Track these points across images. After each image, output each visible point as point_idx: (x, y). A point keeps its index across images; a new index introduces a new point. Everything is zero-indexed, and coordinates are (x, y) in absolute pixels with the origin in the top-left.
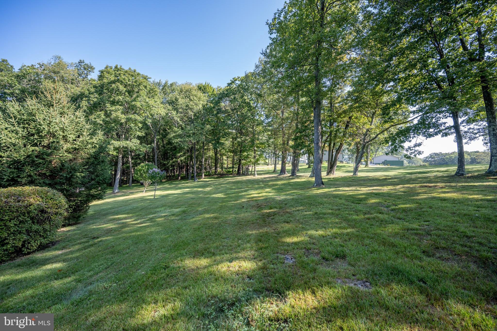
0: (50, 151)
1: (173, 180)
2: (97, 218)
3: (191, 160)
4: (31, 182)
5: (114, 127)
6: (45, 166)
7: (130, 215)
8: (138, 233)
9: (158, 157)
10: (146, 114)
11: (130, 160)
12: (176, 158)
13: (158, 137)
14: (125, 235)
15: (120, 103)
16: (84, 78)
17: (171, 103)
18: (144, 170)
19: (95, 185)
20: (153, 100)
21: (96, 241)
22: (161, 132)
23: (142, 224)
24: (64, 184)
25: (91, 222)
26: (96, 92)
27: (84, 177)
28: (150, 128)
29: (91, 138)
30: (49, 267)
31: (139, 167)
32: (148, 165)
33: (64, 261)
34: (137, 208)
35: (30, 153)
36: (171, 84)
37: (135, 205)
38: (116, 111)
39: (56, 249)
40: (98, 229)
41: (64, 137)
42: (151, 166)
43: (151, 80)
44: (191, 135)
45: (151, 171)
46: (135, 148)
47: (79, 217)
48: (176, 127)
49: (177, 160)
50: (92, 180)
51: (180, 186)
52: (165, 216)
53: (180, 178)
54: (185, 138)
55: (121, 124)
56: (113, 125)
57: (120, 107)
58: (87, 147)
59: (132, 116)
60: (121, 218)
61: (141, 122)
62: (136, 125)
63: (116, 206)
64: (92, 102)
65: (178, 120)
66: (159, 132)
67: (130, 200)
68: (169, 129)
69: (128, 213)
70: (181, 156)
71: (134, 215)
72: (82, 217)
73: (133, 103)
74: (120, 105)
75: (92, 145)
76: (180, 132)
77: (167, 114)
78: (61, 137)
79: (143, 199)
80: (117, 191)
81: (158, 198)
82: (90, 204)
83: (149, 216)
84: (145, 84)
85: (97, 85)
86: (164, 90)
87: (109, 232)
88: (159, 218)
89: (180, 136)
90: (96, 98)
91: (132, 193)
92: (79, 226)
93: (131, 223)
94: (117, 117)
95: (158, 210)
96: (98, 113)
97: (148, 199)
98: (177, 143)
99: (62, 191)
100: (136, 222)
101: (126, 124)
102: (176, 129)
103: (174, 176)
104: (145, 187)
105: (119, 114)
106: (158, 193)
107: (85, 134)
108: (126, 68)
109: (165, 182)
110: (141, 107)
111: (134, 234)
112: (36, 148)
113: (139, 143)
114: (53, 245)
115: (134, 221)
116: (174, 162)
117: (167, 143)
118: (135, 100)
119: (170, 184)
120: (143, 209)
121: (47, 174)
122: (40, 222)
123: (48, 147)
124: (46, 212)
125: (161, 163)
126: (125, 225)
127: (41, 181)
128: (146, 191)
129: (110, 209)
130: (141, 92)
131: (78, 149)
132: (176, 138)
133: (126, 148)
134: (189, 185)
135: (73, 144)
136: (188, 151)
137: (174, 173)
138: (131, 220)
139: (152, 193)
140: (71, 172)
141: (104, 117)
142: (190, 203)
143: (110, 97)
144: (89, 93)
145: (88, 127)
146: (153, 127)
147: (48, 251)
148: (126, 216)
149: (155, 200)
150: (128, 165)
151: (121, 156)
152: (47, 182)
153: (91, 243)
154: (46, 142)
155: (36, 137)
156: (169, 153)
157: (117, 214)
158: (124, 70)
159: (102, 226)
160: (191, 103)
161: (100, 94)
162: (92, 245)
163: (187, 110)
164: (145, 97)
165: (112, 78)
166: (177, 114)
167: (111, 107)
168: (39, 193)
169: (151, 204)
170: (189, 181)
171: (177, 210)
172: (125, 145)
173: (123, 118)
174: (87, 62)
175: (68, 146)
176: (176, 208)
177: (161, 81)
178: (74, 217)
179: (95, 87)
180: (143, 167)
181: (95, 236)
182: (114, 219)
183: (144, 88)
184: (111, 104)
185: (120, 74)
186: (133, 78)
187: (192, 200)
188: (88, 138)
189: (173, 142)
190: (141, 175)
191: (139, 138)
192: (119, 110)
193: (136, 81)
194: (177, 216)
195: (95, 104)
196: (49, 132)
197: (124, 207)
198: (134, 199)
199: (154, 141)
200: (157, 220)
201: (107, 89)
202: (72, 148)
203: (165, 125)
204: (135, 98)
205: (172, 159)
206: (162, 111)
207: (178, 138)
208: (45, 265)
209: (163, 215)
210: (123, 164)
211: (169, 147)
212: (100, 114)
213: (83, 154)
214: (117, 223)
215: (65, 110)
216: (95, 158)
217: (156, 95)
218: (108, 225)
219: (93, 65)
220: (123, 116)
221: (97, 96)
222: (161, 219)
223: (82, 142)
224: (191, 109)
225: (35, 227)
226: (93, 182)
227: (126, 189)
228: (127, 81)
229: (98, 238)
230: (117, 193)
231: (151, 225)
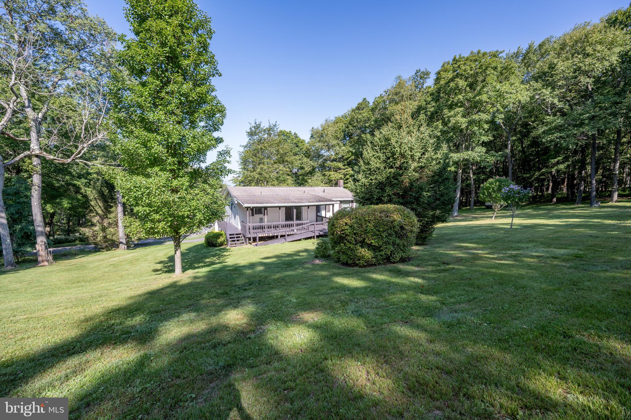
0: (401, 172)
1: (541, 202)
2: (441, 242)
3: (583, 167)
4: (390, 201)
5: (452, 137)
6: (399, 186)
7: (481, 246)
8: (500, 272)
9: (512, 169)
10: (495, 109)
11: (472, 176)
12: (547, 167)
13: (514, 138)
14: (481, 269)
15: (459, 104)
16: (420, 89)
17: (541, 77)
18: (493, 188)
19: (440, 205)
20: (508, 83)
21: (448, 267)
22: (519, 129)
23: (502, 260)
24: (413, 203)
25: (436, 245)
26: (433, 100)
27: (429, 197)
28: (501, 127)
29: (436, 153)
30: (412, 279)
31: (487, 184)
32: (500, 181)
33: (423, 278)
34: (487, 238)
35: (388, 175)
36: (540, 45)
37: (484, 234)
38: (455, 115)
39: (412, 265)
40: (447, 255)
41: (411, 156)
42: (505, 181)
43: (504, 55)
44: (587, 121)
45: (505, 190)
46: (479, 159)
47: (426, 238)
48: (550, 115)
49: (549, 170)
50: (437, 199)
51: (556, 212)
52: (538, 257)
53: (555, 200)
54: (570, 130)
55: (461, 131)
56: (451, 134)
57: (460, 109)
58: (432, 164)
59: (476, 117)
60: (469, 246)
61: (487, 122)
62: (480, 127)
63: (459, 232)
64: (429, 113)
65: (556, 101)
66: (515, 130)
67: (476, 227)
68: (533, 122)
69: (476, 243)
70: (558, 163)
71: (485, 246)
72: (428, 239)
73: (477, 98)
74: (460, 107)
75: (437, 160)
76: (559, 121)
77: (532, 98)
78: (409, 157)
79: (492, 228)
80: (456, 214)
81: (517, 229)
82: (435, 226)
83: (509, 252)
84: (493, 65)
85: (434, 92)
86: (526, 61)
87: (459, 260)
88: (528, 257)
89: (559, 128)
90: (433, 106)
91: (476, 218)
92: (425, 247)
93: (485, 255)
94: (457, 122)
95: (522, 245)
96: (435, 124)
97: (501, 229)
98: (551, 141)
99: (412, 209)
100: (491, 256)
101: (467, 129)
102: (549, 118)
103: (543, 195)
104: (494, 211)
105: (459, 119)
106: (517, 221)
107: (429, 149)
108: (466, 54)
109: (525, 205)
110: (488, 100)
111: (494, 270)
112: (392, 170)
113: (484, 151)
114: (409, 260)
115: (488, 254)
116: (543, 174)
117: (529, 145)
118: (479, 94)
119: (535, 210)
120: (496, 240)
121: (401, 194)
122: (400, 237)
123: (400, 168)
124: (404, 229)
125: (518, 177)
126: (476, 257)
127: (397, 200)
128: (496, 217)
129: (453, 234)
130: (488, 79)
131: (424, 167)
132: (550, 134)
133: (467, 160)
134: (577, 212)
135: (419, 162)
136: (575, 152)
137: (542, 191)
138: (484, 252)
139: (509, 220)
140: (418, 192)
141: (441, 127)
142: (590, 243)
143: (447, 100)
144: (426, 104)
145: (432, 141)
146: (505, 125)
147: (407, 265)
148: (475, 245)
149: (512, 230)
150: (468, 182)
151: (461, 171)
152: (401, 201)
153: (442, 267)
154: (398, 163)
155: (391, 160)
156: (533, 160)
157: (464, 241)
158: (464, 58)
159: (450, 252)
160: (588, 60)
161: (437, 101)
162: (445, 271)
163: (576, 77)
164: (494, 84)
165: (450, 75)
166: (554, 91)
167: (450, 112)
168: (398, 210)
169: (507, 235)
170: (576, 206)
171: (562, 251)
172: (466, 157)
173: (463, 122)
174: (423, 69)
175: (415, 164)
176: (558, 248)
177: (521, 47)
178: (422, 238)
179: (432, 94)
180: (492, 183)
181: (445, 261)
182: (461, 247)
183: (492, 71)
184: (449, 109)
185: (459, 67)
186: (477, 63)
187: (592, 239)
188: (433, 154)
189: (544, 140)
190: (490, 194)
191: (484, 144)
192: (459, 113)
193: (481, 65)
194: (564, 261)
195: (432, 114)
196: (400, 153)
197: (469, 235)
198: (480, 226)
199: (506, 147)
200: (525, 259)
201: (445, 92)
202: (419, 167)
203: (525, 118)
204: (480, 90)
205: (540, 169)
206: (524, 96)
207: (554, 133)
208: (409, 277)
209: (534, 254)
210: (462, 182)
211: (532, 151)
212: (437, 125)
213: (428, 172)
214: (466, 253)
215: (411, 128)
216: (438, 175)
217: (513, 73)
218: (456, 252)
219: (429, 70)
220: (464, 120)
221: (434, 104)
222: (532, 260)
223: (427, 159)
224: (586, 73)
225: (398, 241)
226: (438, 202)
227: (466, 213)
228: (469, 71)
229: (448, 264)
230: (456, 216)
231: (518, 265)
